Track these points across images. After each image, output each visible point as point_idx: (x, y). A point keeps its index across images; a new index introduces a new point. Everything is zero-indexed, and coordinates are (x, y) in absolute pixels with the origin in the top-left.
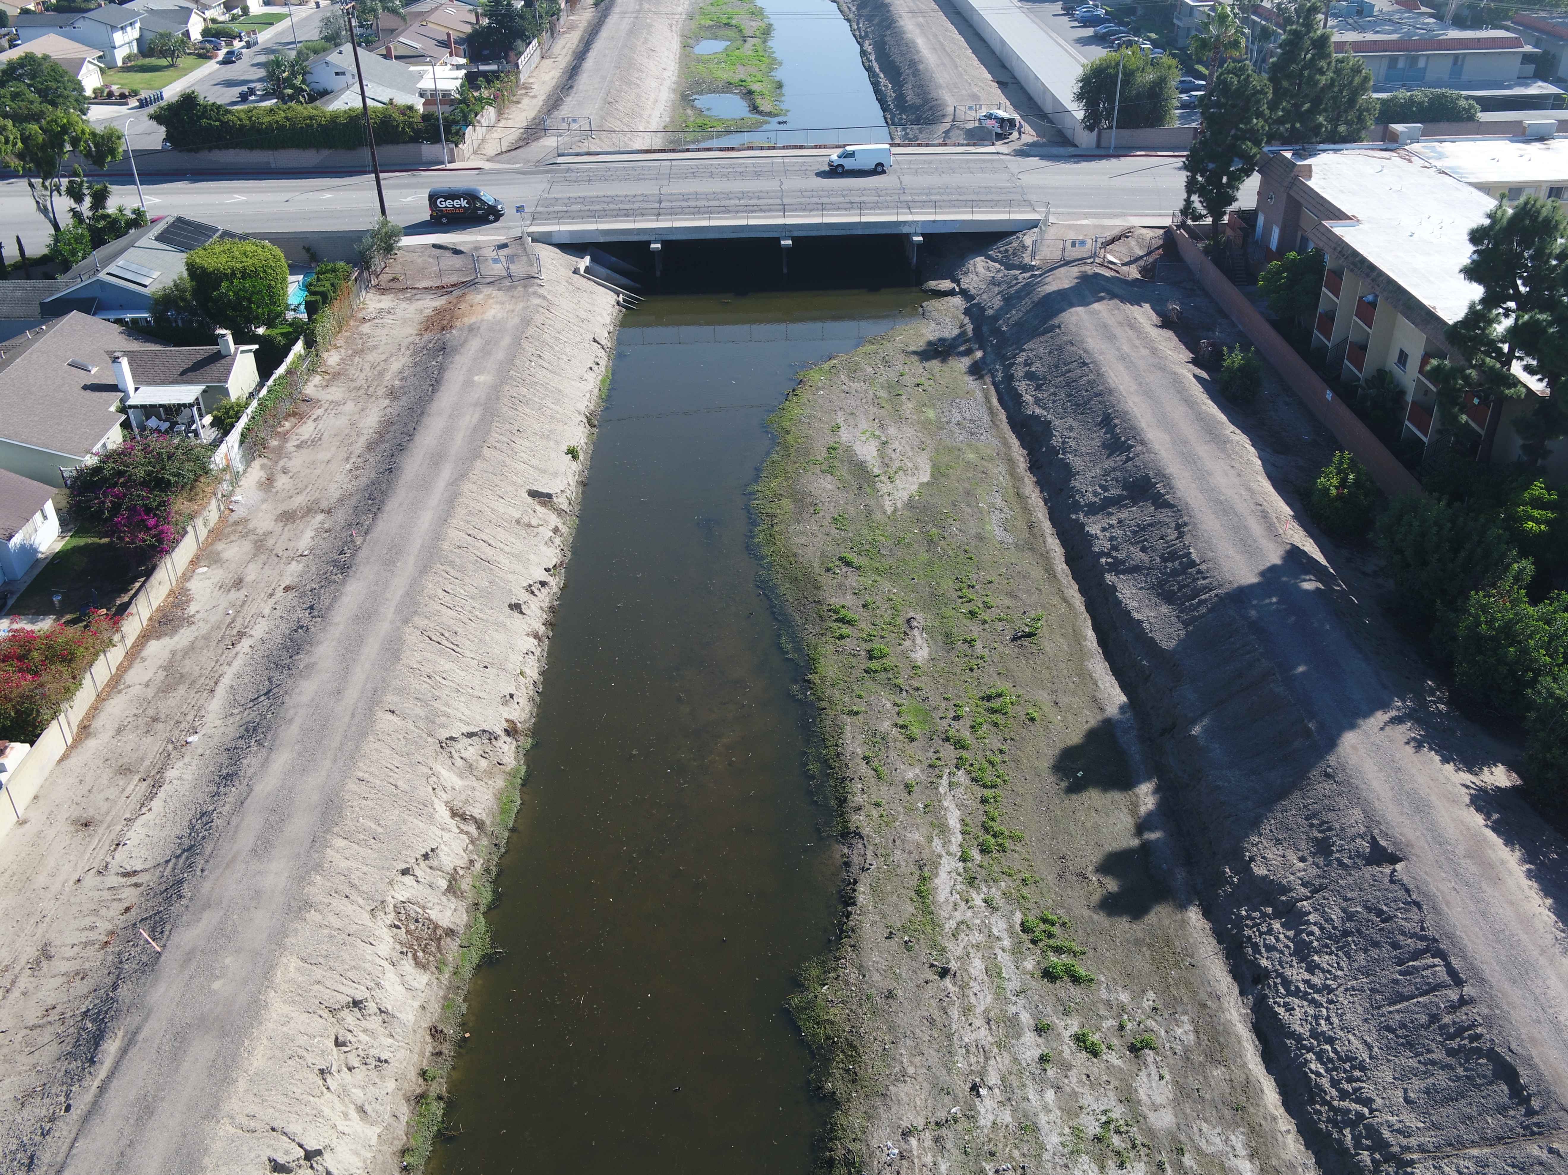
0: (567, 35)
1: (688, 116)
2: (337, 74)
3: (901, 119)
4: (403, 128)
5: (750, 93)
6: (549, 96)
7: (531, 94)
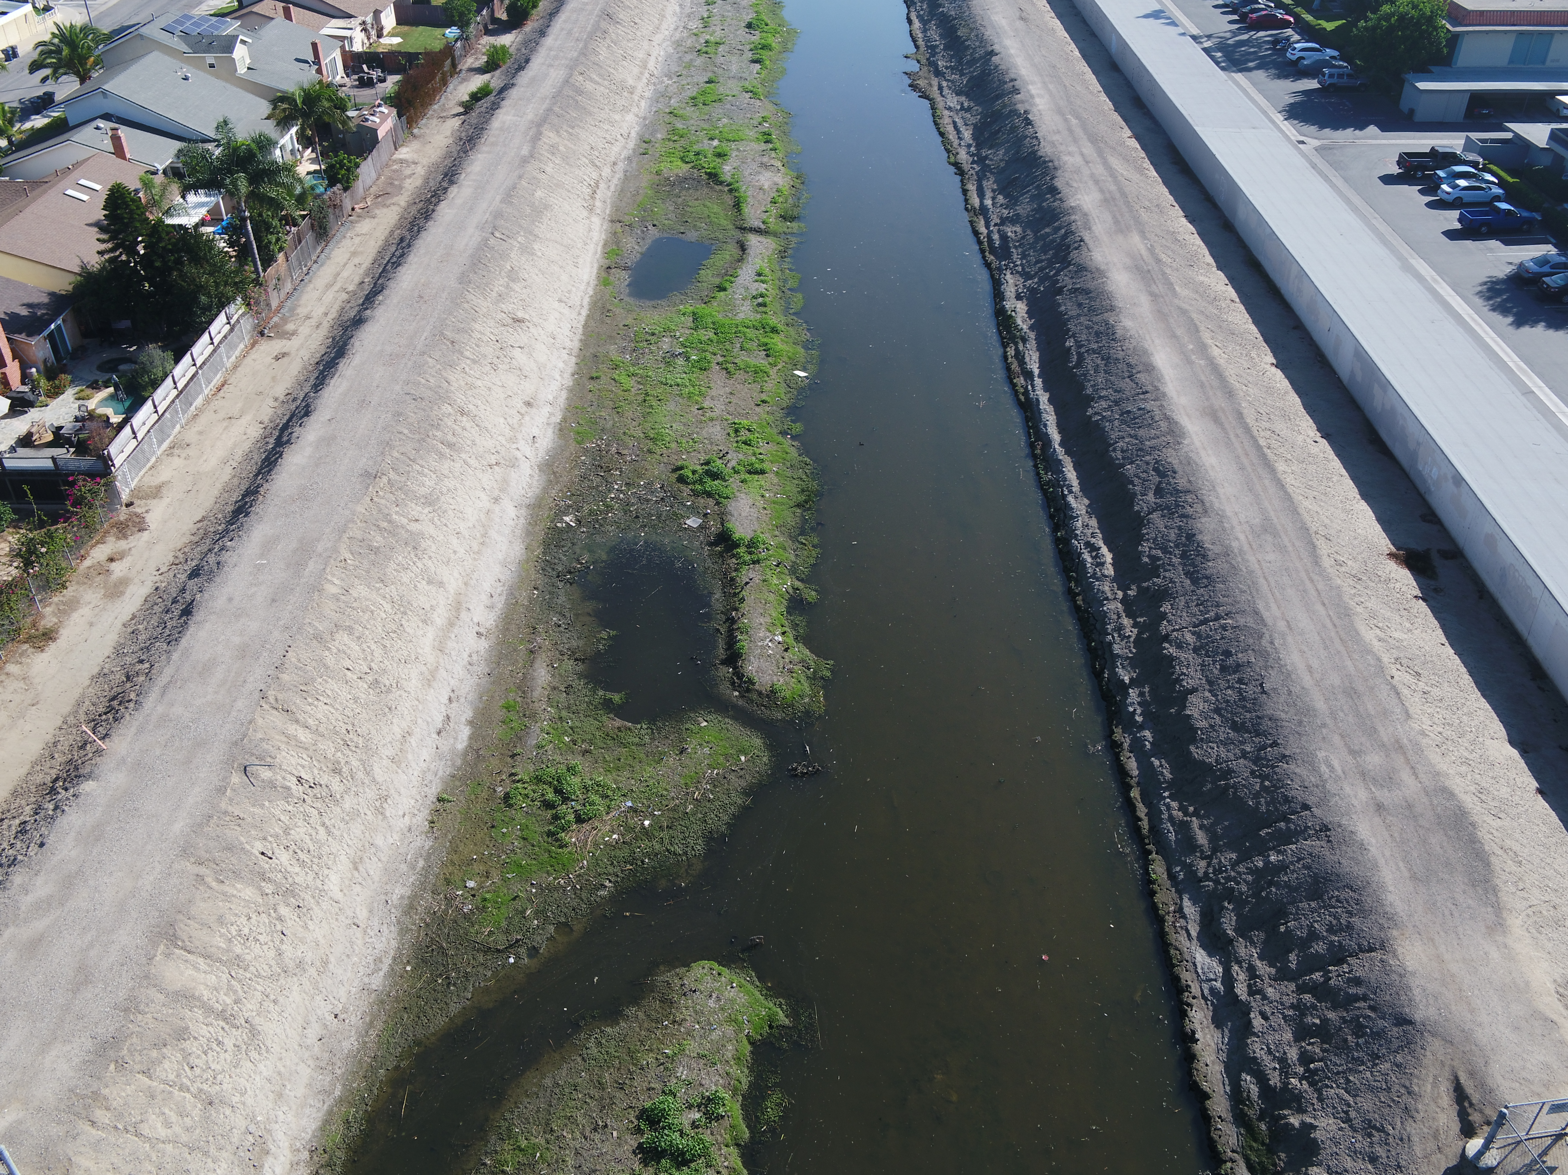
1: (527, 717)
7: (118, 569)
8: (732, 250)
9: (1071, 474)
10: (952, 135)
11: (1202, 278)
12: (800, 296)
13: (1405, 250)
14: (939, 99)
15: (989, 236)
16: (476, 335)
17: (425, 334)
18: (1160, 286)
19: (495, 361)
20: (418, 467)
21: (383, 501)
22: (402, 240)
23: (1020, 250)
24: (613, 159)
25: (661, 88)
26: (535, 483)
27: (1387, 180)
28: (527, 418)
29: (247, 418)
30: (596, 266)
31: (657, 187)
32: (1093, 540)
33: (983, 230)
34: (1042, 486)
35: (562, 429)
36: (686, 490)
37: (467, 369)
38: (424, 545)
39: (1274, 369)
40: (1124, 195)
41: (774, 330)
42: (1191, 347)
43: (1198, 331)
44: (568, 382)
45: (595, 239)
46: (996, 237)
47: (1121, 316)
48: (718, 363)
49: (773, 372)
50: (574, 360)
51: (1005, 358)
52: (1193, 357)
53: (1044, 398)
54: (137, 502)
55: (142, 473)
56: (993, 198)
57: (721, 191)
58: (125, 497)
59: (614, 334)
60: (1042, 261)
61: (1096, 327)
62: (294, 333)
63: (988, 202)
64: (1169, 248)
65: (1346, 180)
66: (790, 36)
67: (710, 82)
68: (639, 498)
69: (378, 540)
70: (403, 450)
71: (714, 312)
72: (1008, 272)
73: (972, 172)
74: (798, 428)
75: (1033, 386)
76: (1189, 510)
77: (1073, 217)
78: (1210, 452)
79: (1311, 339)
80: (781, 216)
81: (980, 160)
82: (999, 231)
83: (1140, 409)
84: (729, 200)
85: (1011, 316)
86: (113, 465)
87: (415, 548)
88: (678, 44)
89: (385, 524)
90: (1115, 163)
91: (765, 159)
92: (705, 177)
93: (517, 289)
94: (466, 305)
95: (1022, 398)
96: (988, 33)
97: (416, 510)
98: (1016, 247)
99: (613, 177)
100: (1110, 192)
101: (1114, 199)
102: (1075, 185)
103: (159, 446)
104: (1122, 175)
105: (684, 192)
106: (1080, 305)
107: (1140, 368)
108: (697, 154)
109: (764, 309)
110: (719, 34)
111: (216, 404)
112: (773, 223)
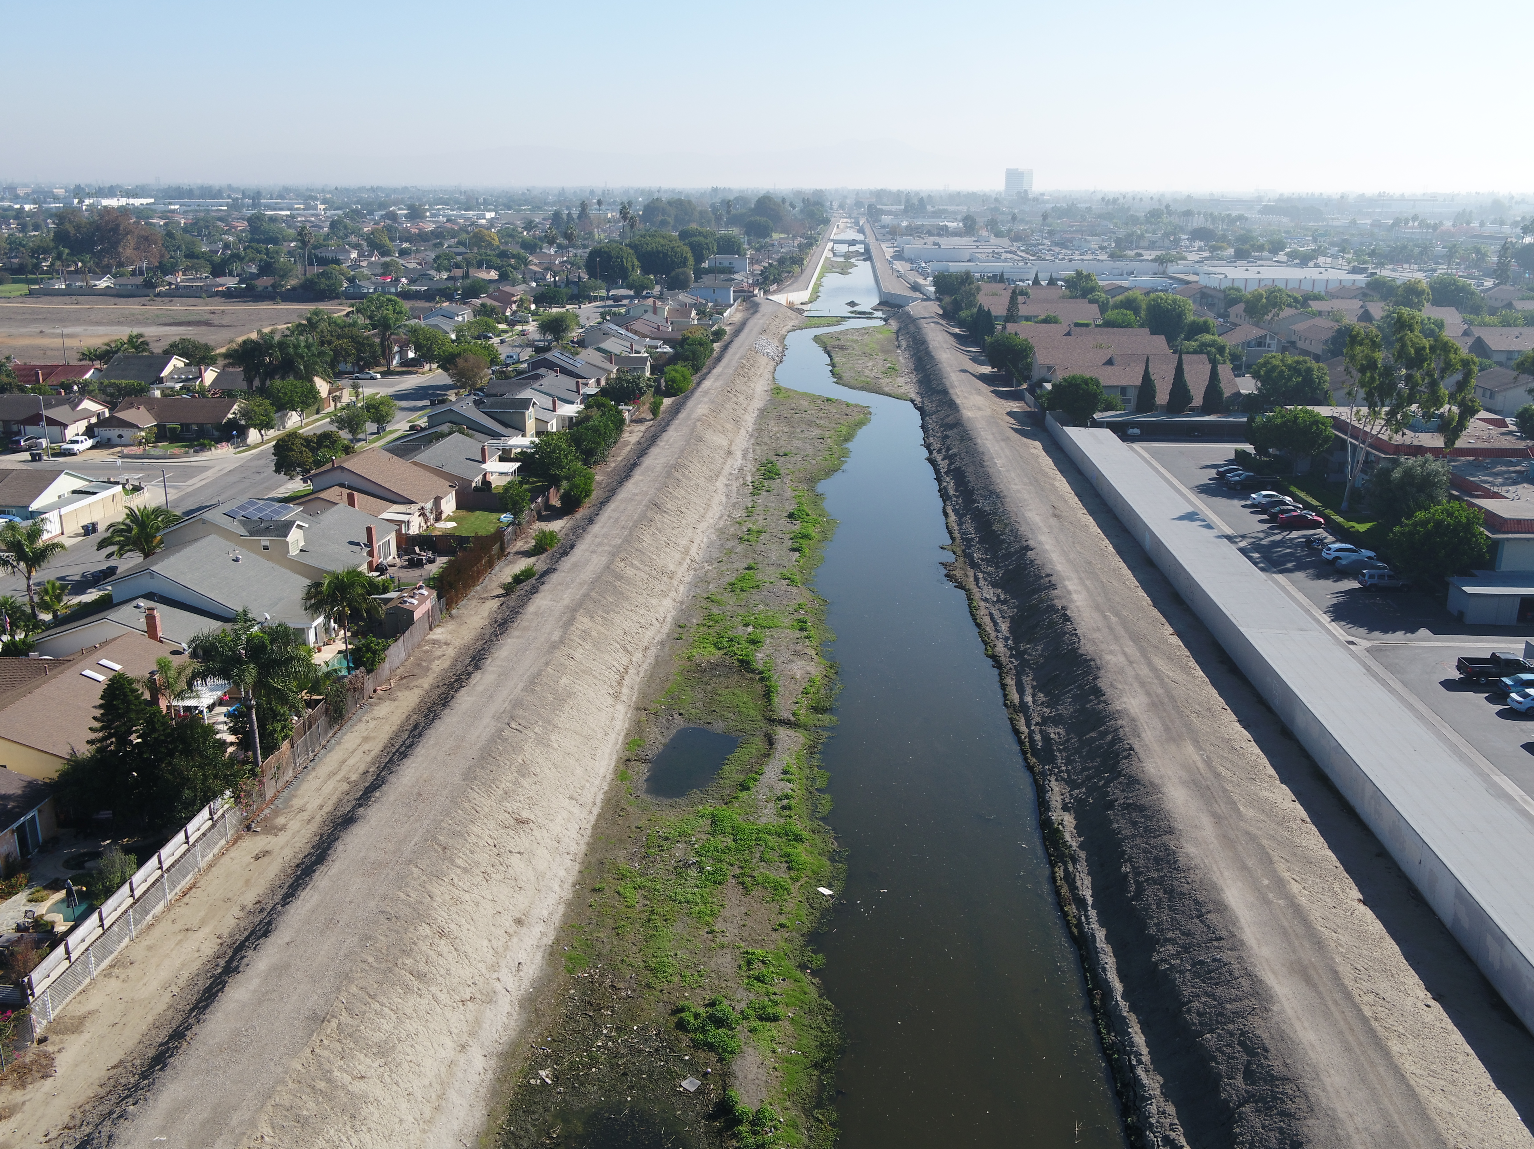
8: (758, 743)
9: (1139, 1039)
11: (1266, 794)
12: (828, 797)
13: (1484, 764)
14: (975, 590)
16: (473, 839)
17: (416, 839)
18: (1222, 805)
19: (489, 869)
20: (376, 1006)
21: (326, 1053)
22: (416, 727)
23: (1064, 754)
24: (646, 643)
25: (701, 573)
26: (513, 1023)
27: (1449, 685)
28: (515, 940)
29: (207, 930)
30: (615, 757)
31: (687, 674)
32: (1173, 1135)
33: (1024, 728)
34: (1106, 1051)
35: (553, 954)
36: (685, 1040)
37: (456, 880)
38: (364, 1112)
39: (1362, 908)
40: (1172, 699)
41: (798, 839)
42: (1266, 882)
43: (1271, 862)
44: (568, 893)
45: (618, 728)
46: (1038, 737)
47: (1182, 840)
48: (734, 876)
49: (794, 888)
50: (577, 867)
51: (1054, 879)
52: (1271, 895)
53: (1100, 934)
54: (52, 1038)
55: (68, 999)
56: (1034, 695)
57: (752, 679)
58: (38, 1031)
59: (625, 837)
60: (1089, 769)
61: (1155, 852)
62: (283, 828)
63: (1029, 699)
64: (1227, 759)
65: (1405, 684)
67: (749, 568)
68: (630, 1048)
69: (309, 1107)
70: (363, 983)
71: (734, 814)
72: (1053, 779)
73: (1011, 666)
74: (819, 960)
75: (1087, 917)
76: (1291, 1107)
77: (1120, 723)
78: (1306, 1024)
79: (1399, 869)
80: (813, 708)
81: (1018, 654)
82: (1041, 731)
83: (1215, 960)
84: (759, 689)
85: (1058, 830)
86: (33, 994)
87: (353, 1117)
88: (721, 532)
89: (322, 1085)
90: (1160, 662)
91: (799, 647)
92: (737, 664)
93: (526, 785)
94: (466, 805)
95: (1075, 931)
96: (1023, 529)
97: (365, 1063)
98: (1060, 751)
99: (643, 662)
100: (1157, 696)
101: (1162, 704)
102: (1120, 686)
103: (97, 965)
104: (1168, 677)
105: (714, 680)
106: (1134, 824)
107: (1210, 906)
108: (731, 640)
109: (788, 813)
110: (761, 522)
111: (177, 911)
112: (803, 715)
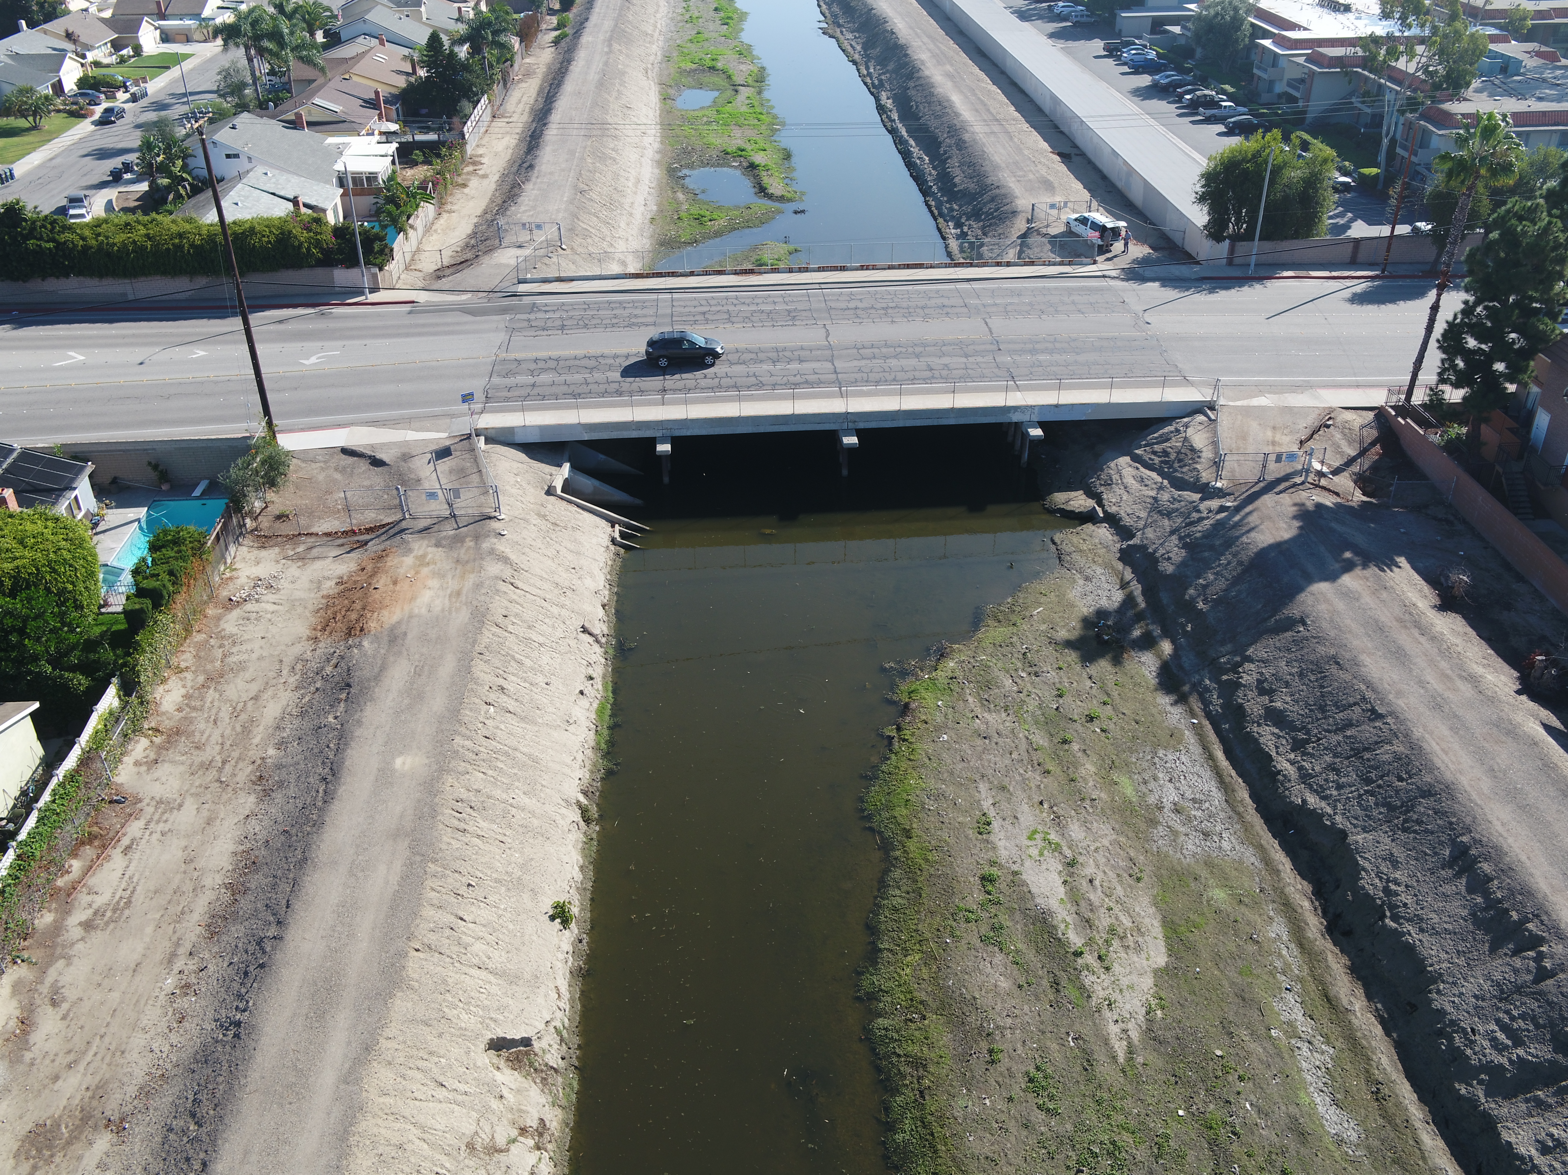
0: (523, 85)
1: (679, 203)
2: (228, 156)
3: (951, 210)
4: (308, 249)
5: (752, 166)
6: (504, 176)
7: (480, 172)
8: (729, 93)
9: (912, 142)
10: (849, 49)
13: (1098, 81)
14: (841, 36)
15: (873, 83)
16: (612, 107)
19: (623, 117)
20: (606, 140)
21: (596, 145)
23: (889, 82)
25: (668, 36)
27: (1098, 57)
30: (657, 98)
31: (680, 73)
32: (920, 156)
33: (869, 81)
35: (662, 143)
36: (729, 157)
37: (613, 117)
38: (617, 161)
41: (761, 113)
42: (970, 97)
45: (653, 89)
46: (876, 82)
47: (937, 88)
48: (734, 124)
49: (763, 125)
50: (659, 124)
51: (882, 119)
53: (900, 126)
56: (875, 68)
57: (718, 73)
59: (677, 118)
60: (900, 82)
61: (925, 95)
62: (511, 116)
63: (872, 70)
64: (965, 74)
65: (1074, 58)
66: (743, 16)
67: (699, 33)
70: (598, 133)
71: (728, 108)
72: (883, 91)
73: (862, 61)
75: (895, 123)
76: (961, 134)
77: (916, 63)
78: (972, 118)
80: (755, 81)
81: (867, 55)
82: (878, 79)
83: (943, 113)
84: (724, 76)
87: (614, 160)
88: (672, 19)
89: (600, 151)
91: (741, 61)
92: (707, 68)
93: (624, 98)
94: (603, 97)
97: (611, 151)
98: (887, 82)
100: (936, 55)
102: (917, 52)
105: (697, 74)
106: (918, 90)
107: (944, 102)
108: (700, 60)
109: (753, 108)
110: (696, 14)
112: (751, 82)
